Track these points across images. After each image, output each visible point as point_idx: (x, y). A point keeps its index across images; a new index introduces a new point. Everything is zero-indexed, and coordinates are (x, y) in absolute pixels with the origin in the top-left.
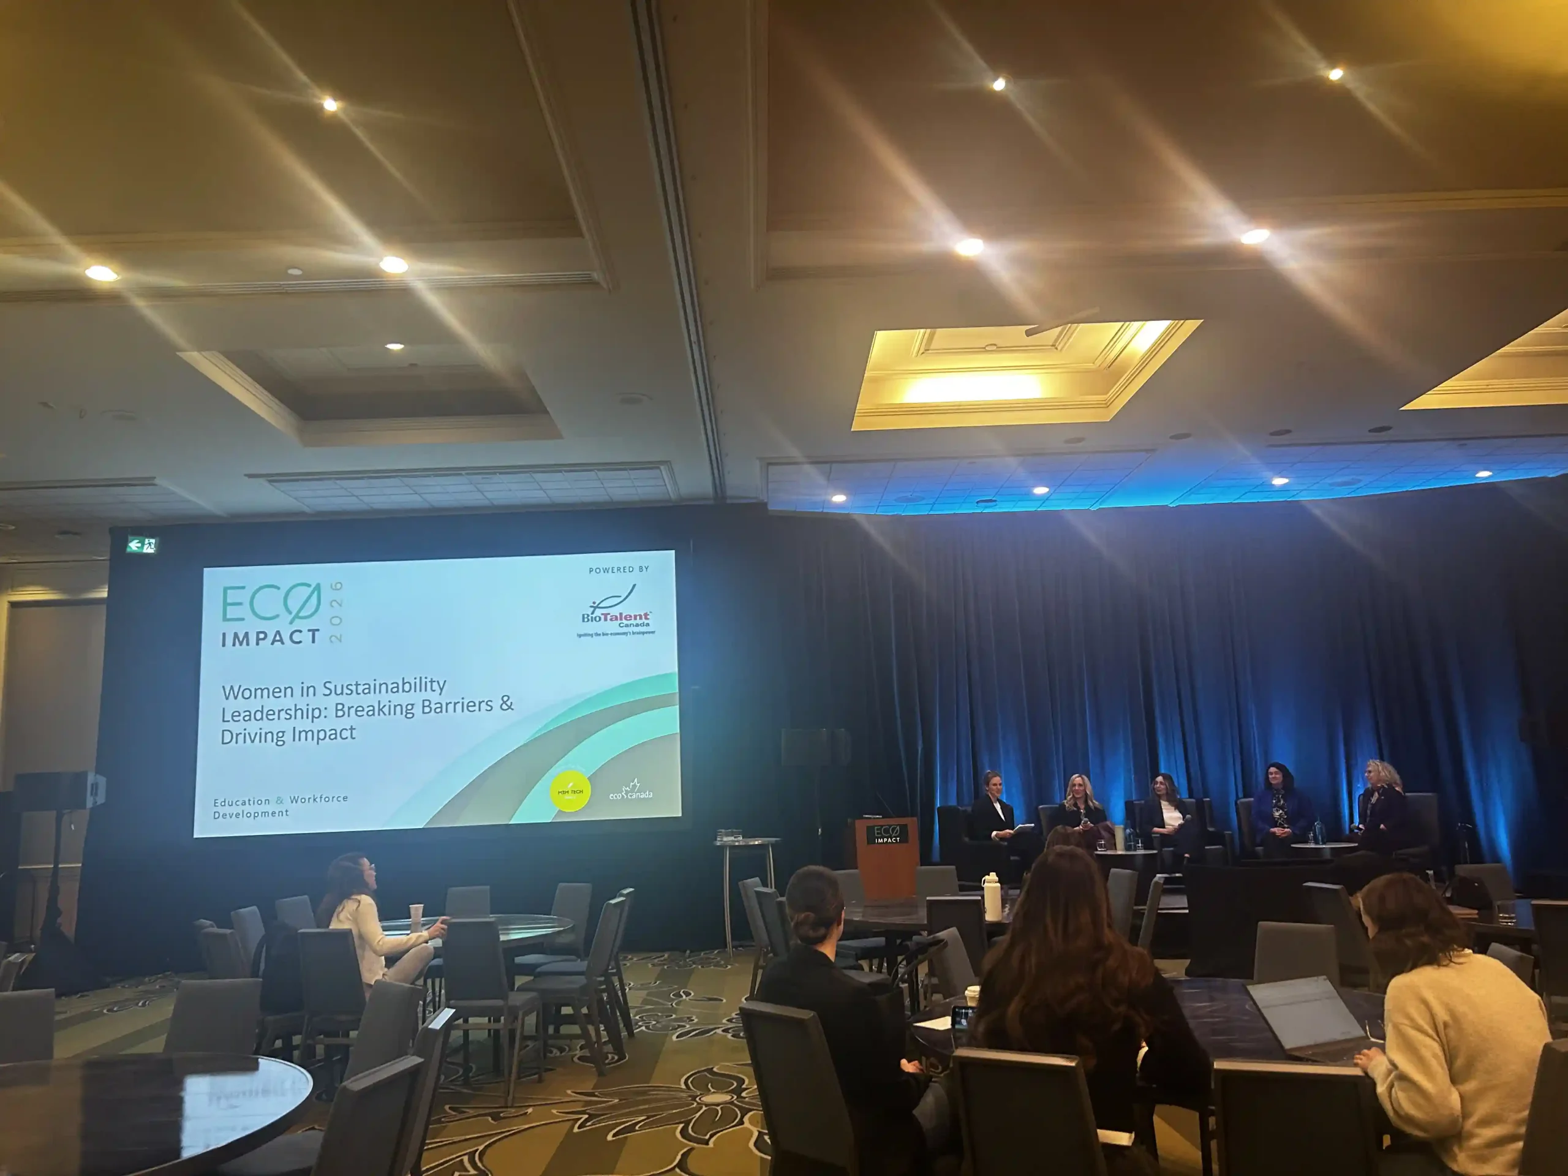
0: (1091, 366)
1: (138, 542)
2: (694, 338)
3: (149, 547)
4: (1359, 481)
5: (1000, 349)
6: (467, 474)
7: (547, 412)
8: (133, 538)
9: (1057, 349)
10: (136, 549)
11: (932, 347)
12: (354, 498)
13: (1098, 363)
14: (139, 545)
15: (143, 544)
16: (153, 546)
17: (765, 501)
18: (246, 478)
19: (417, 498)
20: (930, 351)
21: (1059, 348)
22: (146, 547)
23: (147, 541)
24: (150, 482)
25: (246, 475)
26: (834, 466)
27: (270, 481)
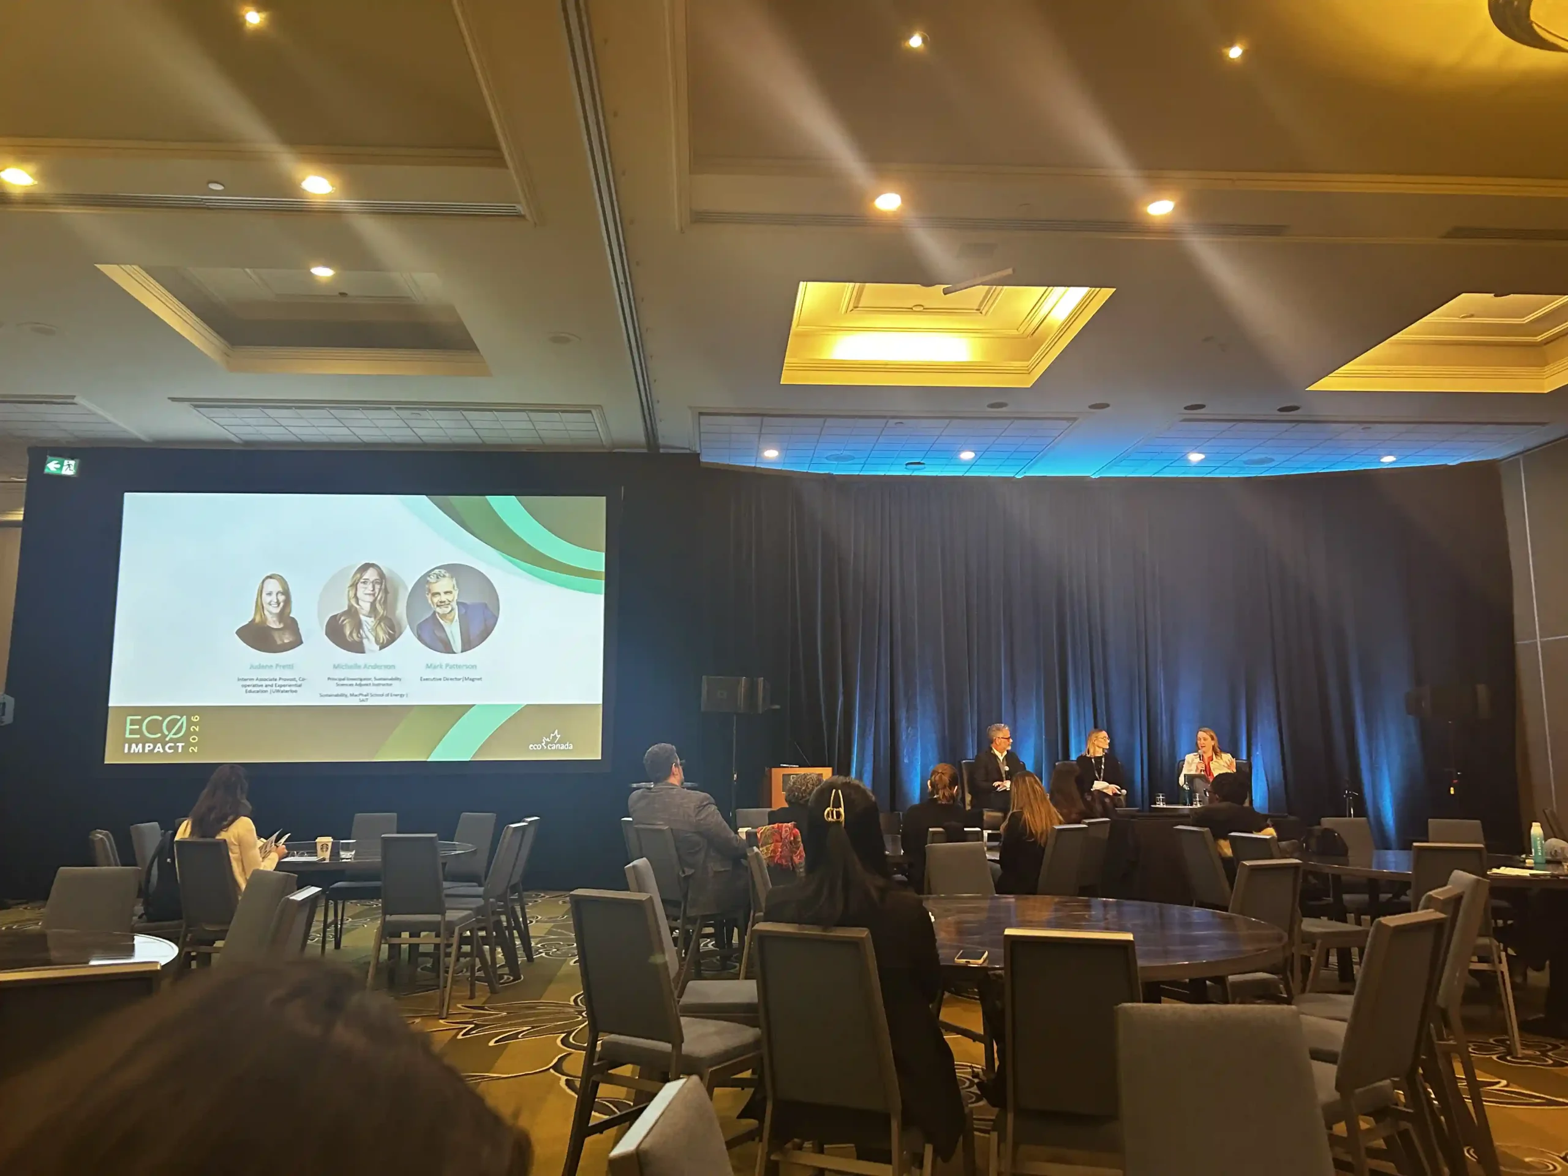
0: (1015, 332)
1: (57, 463)
2: (621, 279)
3: (69, 468)
4: (1272, 460)
5: (926, 311)
6: (397, 408)
7: (477, 350)
8: (53, 458)
9: (981, 313)
10: (55, 470)
11: (860, 306)
12: (282, 428)
13: (1022, 329)
14: (58, 466)
15: (62, 466)
16: (72, 468)
17: (698, 452)
18: (170, 401)
19: (345, 431)
20: (858, 309)
21: (984, 312)
22: (64, 468)
23: (66, 462)
24: (69, 401)
25: (169, 398)
26: (765, 419)
27: (196, 406)
